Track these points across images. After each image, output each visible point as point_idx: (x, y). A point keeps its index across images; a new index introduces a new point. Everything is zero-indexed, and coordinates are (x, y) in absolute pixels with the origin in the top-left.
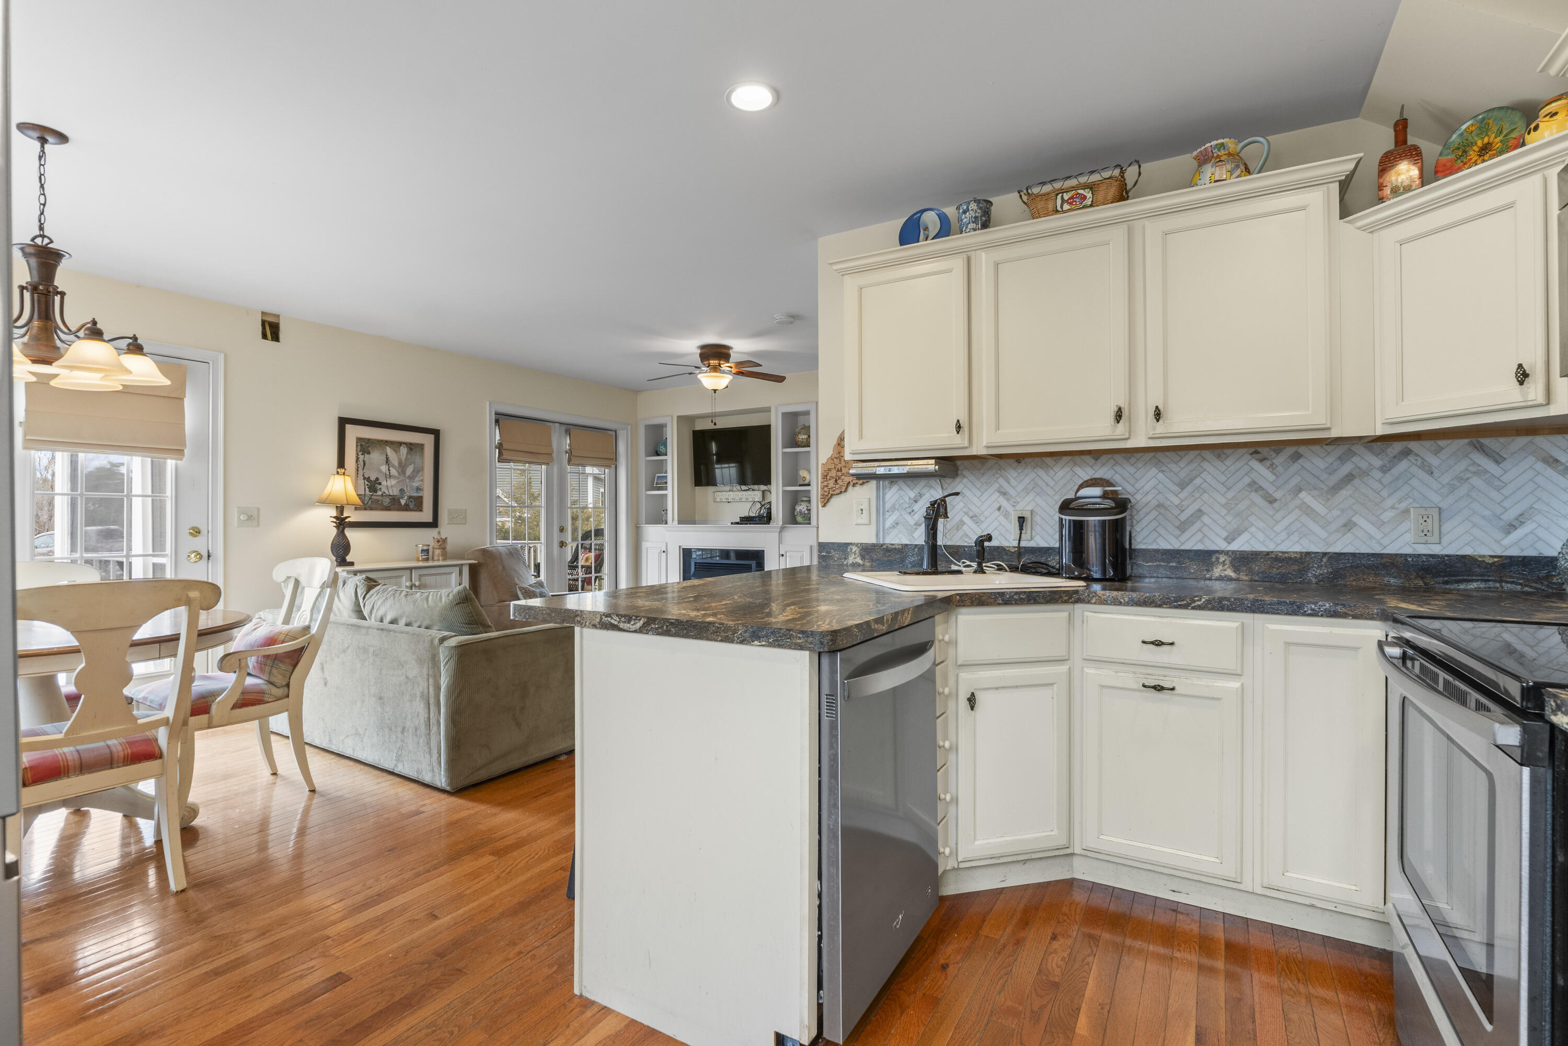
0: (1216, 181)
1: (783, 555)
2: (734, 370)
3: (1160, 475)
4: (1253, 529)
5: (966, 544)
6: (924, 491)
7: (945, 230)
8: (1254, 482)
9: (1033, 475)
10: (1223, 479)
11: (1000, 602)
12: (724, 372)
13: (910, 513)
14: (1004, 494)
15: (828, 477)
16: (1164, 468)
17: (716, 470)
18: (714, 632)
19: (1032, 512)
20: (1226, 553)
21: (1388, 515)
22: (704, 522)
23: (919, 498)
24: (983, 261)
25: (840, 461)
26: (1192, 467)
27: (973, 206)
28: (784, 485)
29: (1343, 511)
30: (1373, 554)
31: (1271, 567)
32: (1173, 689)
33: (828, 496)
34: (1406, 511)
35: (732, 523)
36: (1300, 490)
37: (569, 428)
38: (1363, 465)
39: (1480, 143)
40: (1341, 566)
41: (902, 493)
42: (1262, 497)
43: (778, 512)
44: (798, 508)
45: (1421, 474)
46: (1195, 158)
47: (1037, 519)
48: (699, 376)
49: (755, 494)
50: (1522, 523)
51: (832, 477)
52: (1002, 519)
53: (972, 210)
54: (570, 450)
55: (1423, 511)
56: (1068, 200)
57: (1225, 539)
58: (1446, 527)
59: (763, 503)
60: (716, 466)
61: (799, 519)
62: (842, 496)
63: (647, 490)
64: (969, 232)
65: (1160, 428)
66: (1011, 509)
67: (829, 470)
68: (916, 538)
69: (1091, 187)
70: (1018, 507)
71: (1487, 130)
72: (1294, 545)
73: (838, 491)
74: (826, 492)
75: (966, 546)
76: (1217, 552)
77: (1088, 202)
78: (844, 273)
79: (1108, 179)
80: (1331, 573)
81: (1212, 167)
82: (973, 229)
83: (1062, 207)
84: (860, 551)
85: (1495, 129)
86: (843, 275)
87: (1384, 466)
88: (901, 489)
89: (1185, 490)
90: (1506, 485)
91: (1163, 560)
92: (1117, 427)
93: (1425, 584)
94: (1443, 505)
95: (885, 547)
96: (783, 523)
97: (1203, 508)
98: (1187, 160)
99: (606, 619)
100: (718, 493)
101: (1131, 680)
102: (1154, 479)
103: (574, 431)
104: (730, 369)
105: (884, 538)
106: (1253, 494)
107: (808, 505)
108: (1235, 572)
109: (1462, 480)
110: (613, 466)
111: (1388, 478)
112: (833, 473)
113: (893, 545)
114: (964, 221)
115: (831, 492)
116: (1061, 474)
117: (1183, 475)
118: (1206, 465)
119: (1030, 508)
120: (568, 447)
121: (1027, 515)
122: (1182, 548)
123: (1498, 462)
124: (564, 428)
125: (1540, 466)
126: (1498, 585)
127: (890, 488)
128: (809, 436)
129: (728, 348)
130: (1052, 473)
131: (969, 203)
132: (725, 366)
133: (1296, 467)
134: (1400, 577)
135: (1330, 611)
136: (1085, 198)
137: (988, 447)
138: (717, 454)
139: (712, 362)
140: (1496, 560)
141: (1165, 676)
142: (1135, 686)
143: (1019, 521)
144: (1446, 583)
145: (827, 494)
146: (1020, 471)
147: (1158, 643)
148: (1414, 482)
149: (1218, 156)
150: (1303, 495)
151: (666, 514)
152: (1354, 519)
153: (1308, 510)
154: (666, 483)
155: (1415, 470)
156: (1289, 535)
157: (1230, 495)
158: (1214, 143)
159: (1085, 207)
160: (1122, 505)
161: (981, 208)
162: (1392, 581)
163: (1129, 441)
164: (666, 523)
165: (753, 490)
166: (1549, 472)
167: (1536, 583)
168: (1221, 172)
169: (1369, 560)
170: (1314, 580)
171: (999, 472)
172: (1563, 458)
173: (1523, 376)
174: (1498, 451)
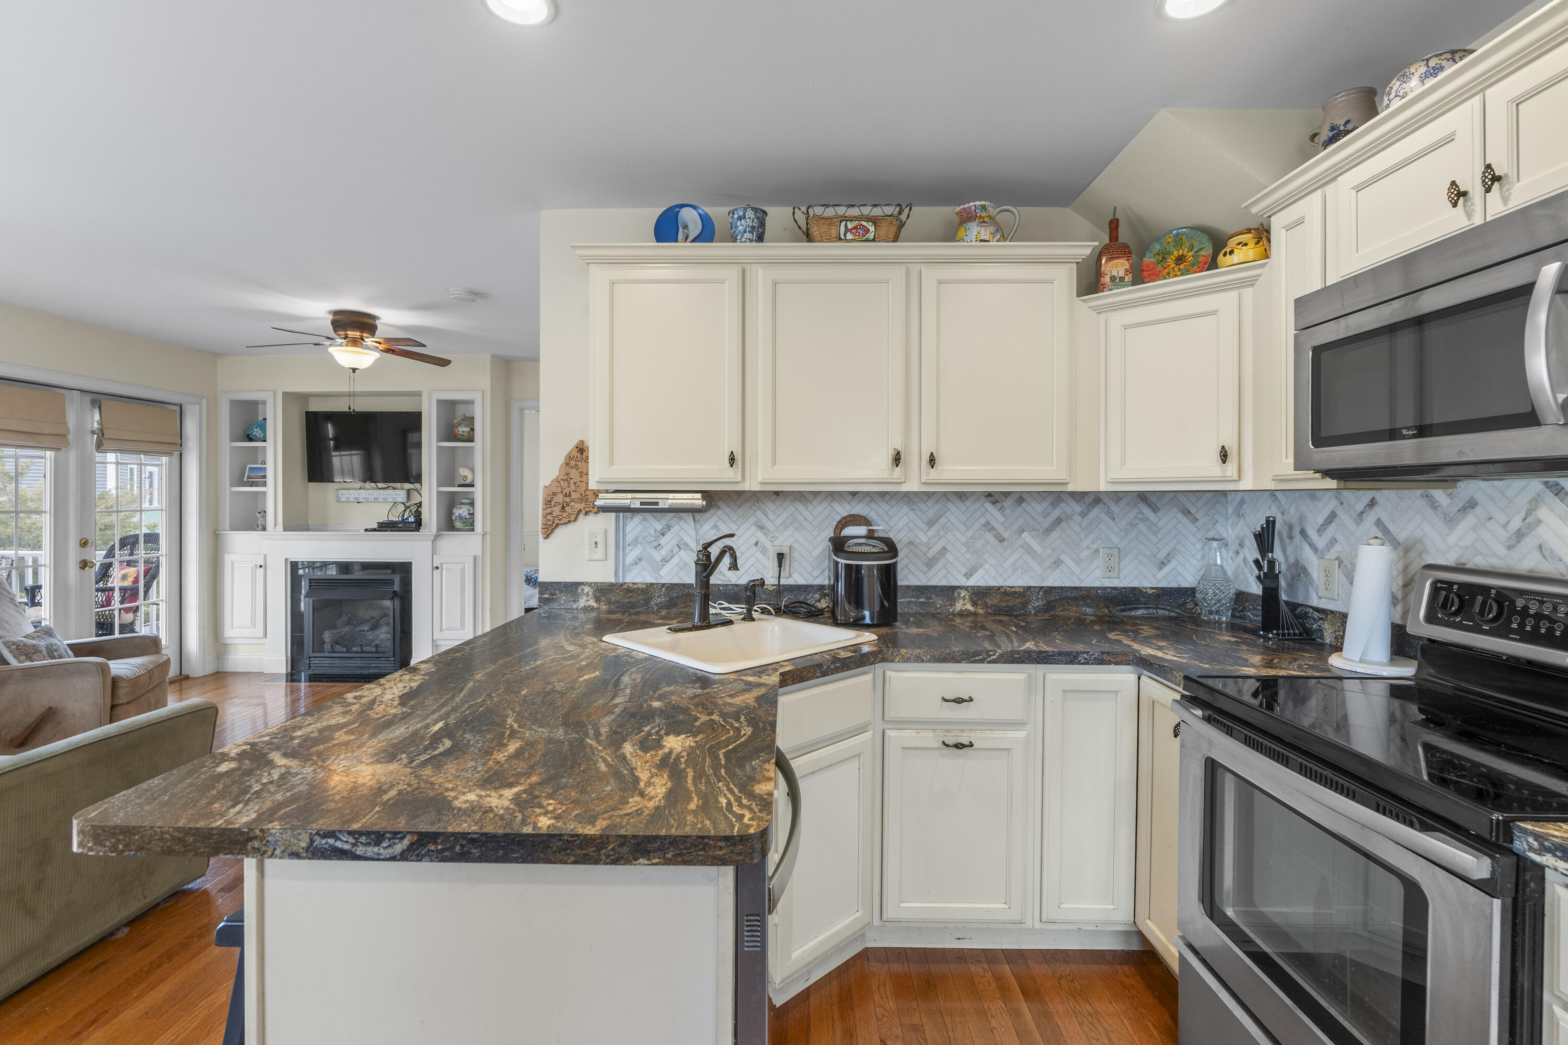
0: (981, 241)
1: (437, 568)
2: (381, 347)
3: (911, 513)
4: (987, 566)
5: (720, 582)
6: (672, 522)
7: (707, 234)
8: (987, 524)
9: (791, 509)
10: (964, 519)
11: (819, 674)
12: (367, 348)
13: (656, 548)
14: (762, 528)
15: (553, 503)
16: (914, 507)
17: (334, 459)
18: (560, 850)
19: (790, 547)
20: (966, 588)
21: (1084, 554)
22: (322, 528)
23: (667, 530)
24: (761, 278)
25: (569, 483)
26: (938, 506)
27: (750, 214)
28: (439, 485)
29: (1053, 550)
30: (1075, 588)
31: (1001, 601)
32: (971, 745)
33: (552, 525)
34: (1097, 551)
35: (366, 530)
36: (1023, 531)
37: (98, 399)
38: (1069, 510)
39: (1176, 253)
40: (1053, 598)
41: (646, 524)
42: (994, 535)
43: (431, 515)
44: (457, 512)
45: (1107, 519)
46: (957, 214)
47: (796, 555)
48: (331, 349)
49: (398, 493)
50: (1169, 561)
51: (558, 504)
52: (759, 555)
53: (749, 218)
54: (101, 430)
55: (1108, 551)
56: (852, 229)
57: (965, 575)
58: (1123, 563)
59: (408, 504)
60: (334, 453)
61: (458, 524)
62: (570, 526)
63: (232, 485)
64: (745, 242)
65: (933, 475)
66: (768, 544)
67: (554, 494)
68: (663, 576)
69: (874, 221)
70: (776, 543)
71: (1182, 244)
72: (1018, 581)
73: (566, 520)
74: (550, 520)
75: (721, 585)
76: (959, 587)
77: (871, 236)
78: (590, 261)
79: (890, 216)
80: (1046, 605)
81: (978, 226)
82: (749, 239)
83: (845, 235)
84: (594, 593)
85: (1188, 245)
86: (588, 264)
87: (1082, 512)
88: (645, 519)
89: (933, 528)
90: (1160, 530)
91: (913, 596)
92: (894, 471)
93: (1110, 612)
94: (1121, 546)
95: (625, 587)
96: (439, 530)
97: (947, 546)
98: (949, 212)
99: (324, 841)
100: (344, 491)
101: (930, 739)
102: (906, 518)
103: (106, 403)
104: (378, 345)
105: (624, 576)
106: (987, 533)
107: (471, 508)
108: (973, 606)
109: (1133, 525)
110: (176, 454)
111: (1085, 523)
112: (559, 498)
113: (636, 584)
114: (740, 228)
115: (556, 522)
116: (819, 508)
117: (931, 513)
118: (950, 505)
119: (788, 543)
120: (96, 425)
121: (785, 551)
122: (929, 584)
123: (1155, 512)
124: (88, 398)
125: (1180, 516)
126: (1155, 611)
127: (632, 518)
128: (473, 430)
129: (374, 318)
130: (810, 507)
131: (745, 209)
132: (369, 341)
133: (1020, 510)
134: (1093, 607)
135: (1098, 660)
136: (867, 231)
137: (761, 483)
138: (335, 439)
139: (351, 333)
140: (1154, 591)
141: (962, 731)
142: (935, 745)
143: (778, 558)
144: (1123, 610)
145: (551, 523)
146: (778, 504)
147: (959, 701)
148: (1102, 526)
149: (981, 217)
150: (1025, 535)
151: (264, 517)
152: (1062, 557)
153: (1029, 550)
154: (265, 477)
155: (1103, 516)
156: (1014, 571)
157: (969, 534)
158: (978, 203)
159: (867, 240)
160: (891, 548)
161: (758, 218)
162: (1089, 610)
163: (904, 484)
164: (264, 529)
165: (394, 488)
166: (1185, 521)
167: (1178, 609)
168: (985, 233)
169: (1072, 593)
170: (1033, 612)
171: (756, 504)
172: (1193, 511)
173: (1224, 456)
174: (1155, 502)
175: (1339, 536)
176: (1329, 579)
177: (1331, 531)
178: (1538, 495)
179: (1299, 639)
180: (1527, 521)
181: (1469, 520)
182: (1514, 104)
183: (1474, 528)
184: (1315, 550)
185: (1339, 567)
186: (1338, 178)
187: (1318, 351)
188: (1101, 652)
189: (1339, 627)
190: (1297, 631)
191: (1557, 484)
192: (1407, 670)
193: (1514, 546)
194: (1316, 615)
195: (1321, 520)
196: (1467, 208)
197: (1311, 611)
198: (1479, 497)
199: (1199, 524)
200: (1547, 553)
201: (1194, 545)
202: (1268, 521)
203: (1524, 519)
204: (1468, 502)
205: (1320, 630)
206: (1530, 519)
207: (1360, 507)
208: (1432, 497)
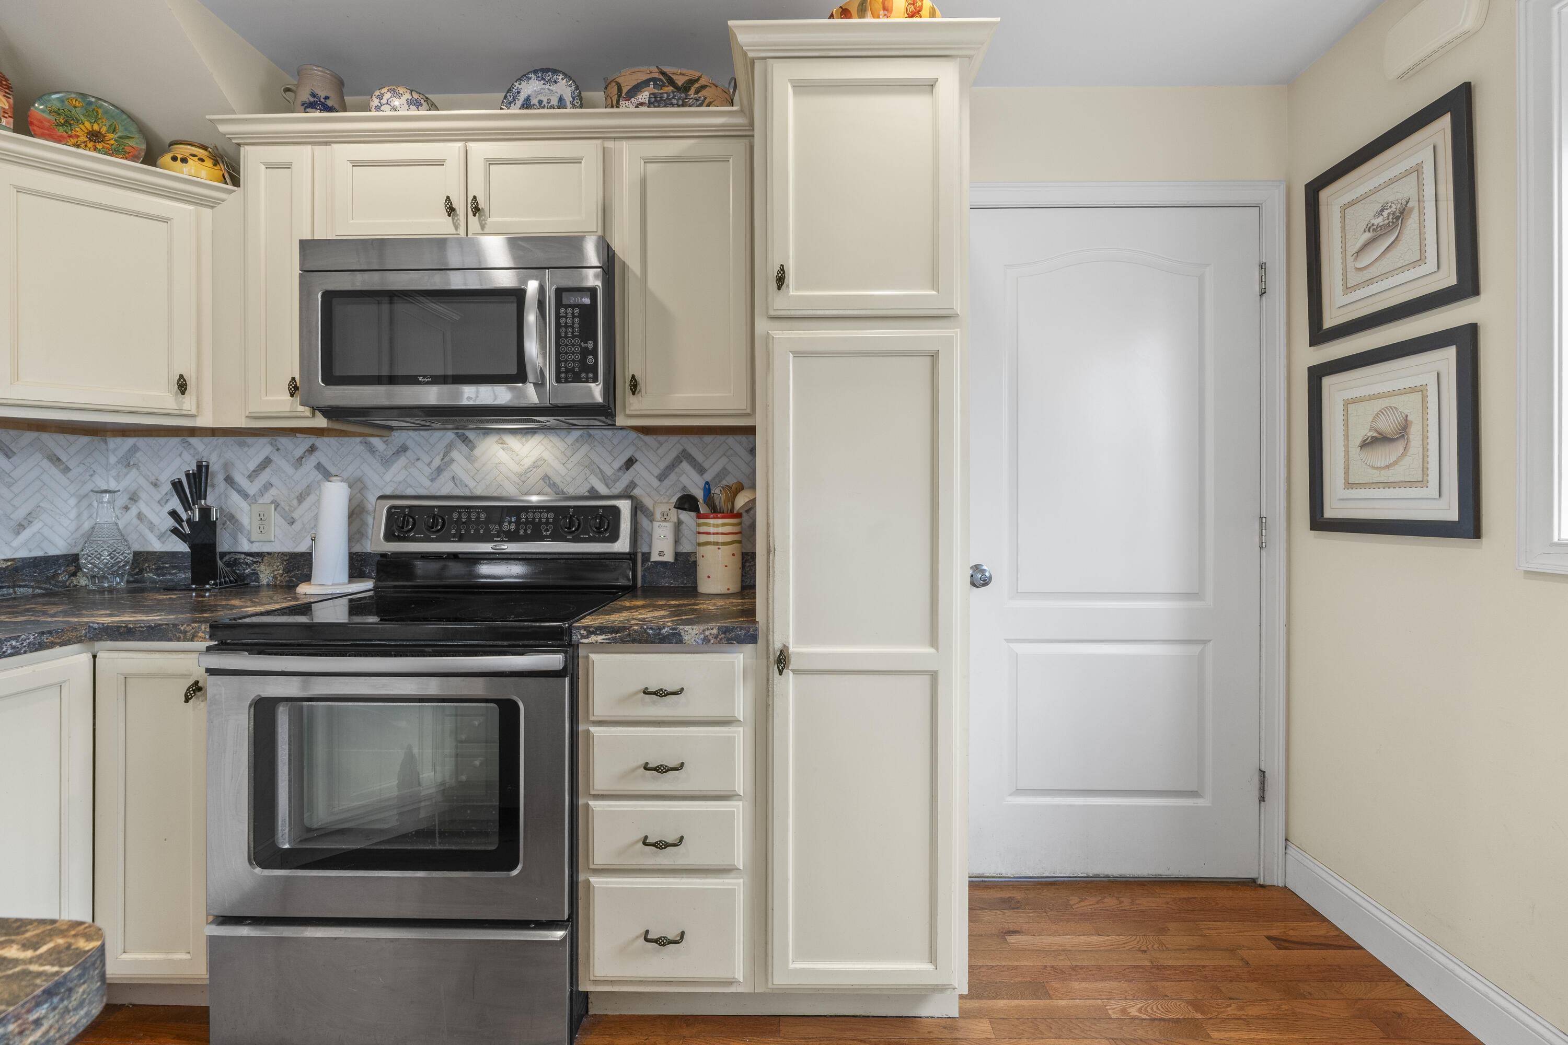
39: (88, 126)
50: (30, 522)
71: (97, 118)
85: (106, 122)
90: (16, 482)
123: (8, 456)
125: (46, 463)
126: (11, 591)
135: (34, 644)
140: (9, 563)
166: (54, 470)
167: (46, 583)
172: (64, 457)
173: (182, 386)
174: (7, 443)
175: (274, 480)
176: (263, 523)
177: (265, 476)
178: (452, 442)
179: (235, 586)
180: (444, 460)
181: (402, 461)
182: (488, 163)
183: (405, 467)
184: (245, 496)
185: (275, 509)
186: (333, 145)
187: (329, 296)
188: (39, 633)
189: (278, 566)
190: (232, 578)
191: (464, 434)
192: (365, 586)
193: (435, 479)
194: (249, 559)
195: (252, 466)
196: (455, 221)
197: (243, 556)
198: (409, 443)
199: (71, 475)
200: (457, 482)
201: (66, 501)
202: (199, 466)
203: (443, 459)
204: (401, 447)
205: (255, 574)
206: (446, 459)
207: (299, 452)
208: (370, 443)
